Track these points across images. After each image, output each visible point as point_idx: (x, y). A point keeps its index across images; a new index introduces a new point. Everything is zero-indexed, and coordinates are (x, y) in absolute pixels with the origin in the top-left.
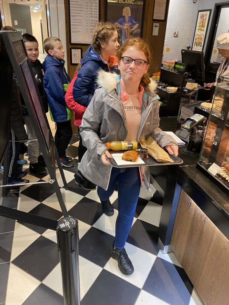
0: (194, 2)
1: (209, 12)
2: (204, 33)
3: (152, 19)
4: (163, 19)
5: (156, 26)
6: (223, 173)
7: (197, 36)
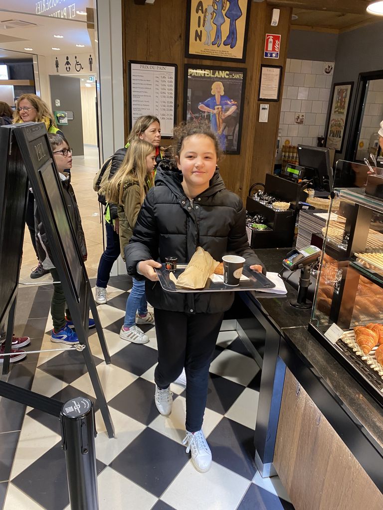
0: (327, 71)
1: (349, 87)
2: (344, 118)
3: (256, 98)
4: (275, 97)
5: (263, 109)
6: (349, 340)
7: (333, 121)
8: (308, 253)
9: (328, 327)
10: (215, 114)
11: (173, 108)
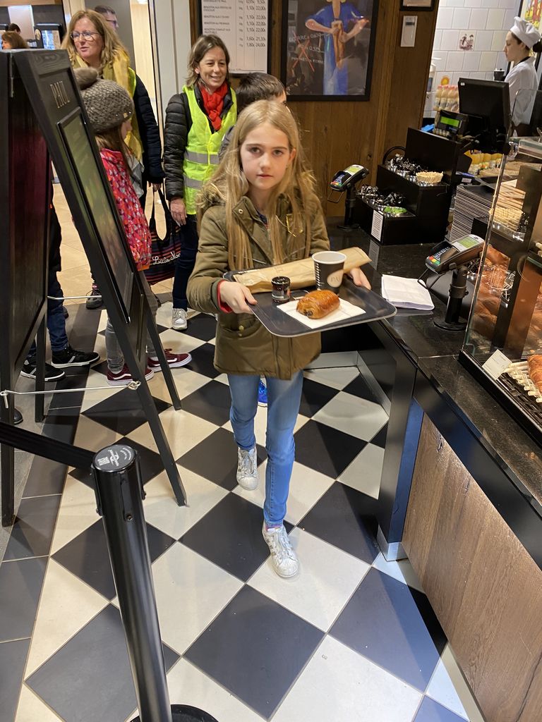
3: (399, 6)
4: (428, 4)
5: (408, 24)
6: (519, 374)
8: (465, 246)
9: (488, 356)
10: (331, 35)
11: (266, 28)
